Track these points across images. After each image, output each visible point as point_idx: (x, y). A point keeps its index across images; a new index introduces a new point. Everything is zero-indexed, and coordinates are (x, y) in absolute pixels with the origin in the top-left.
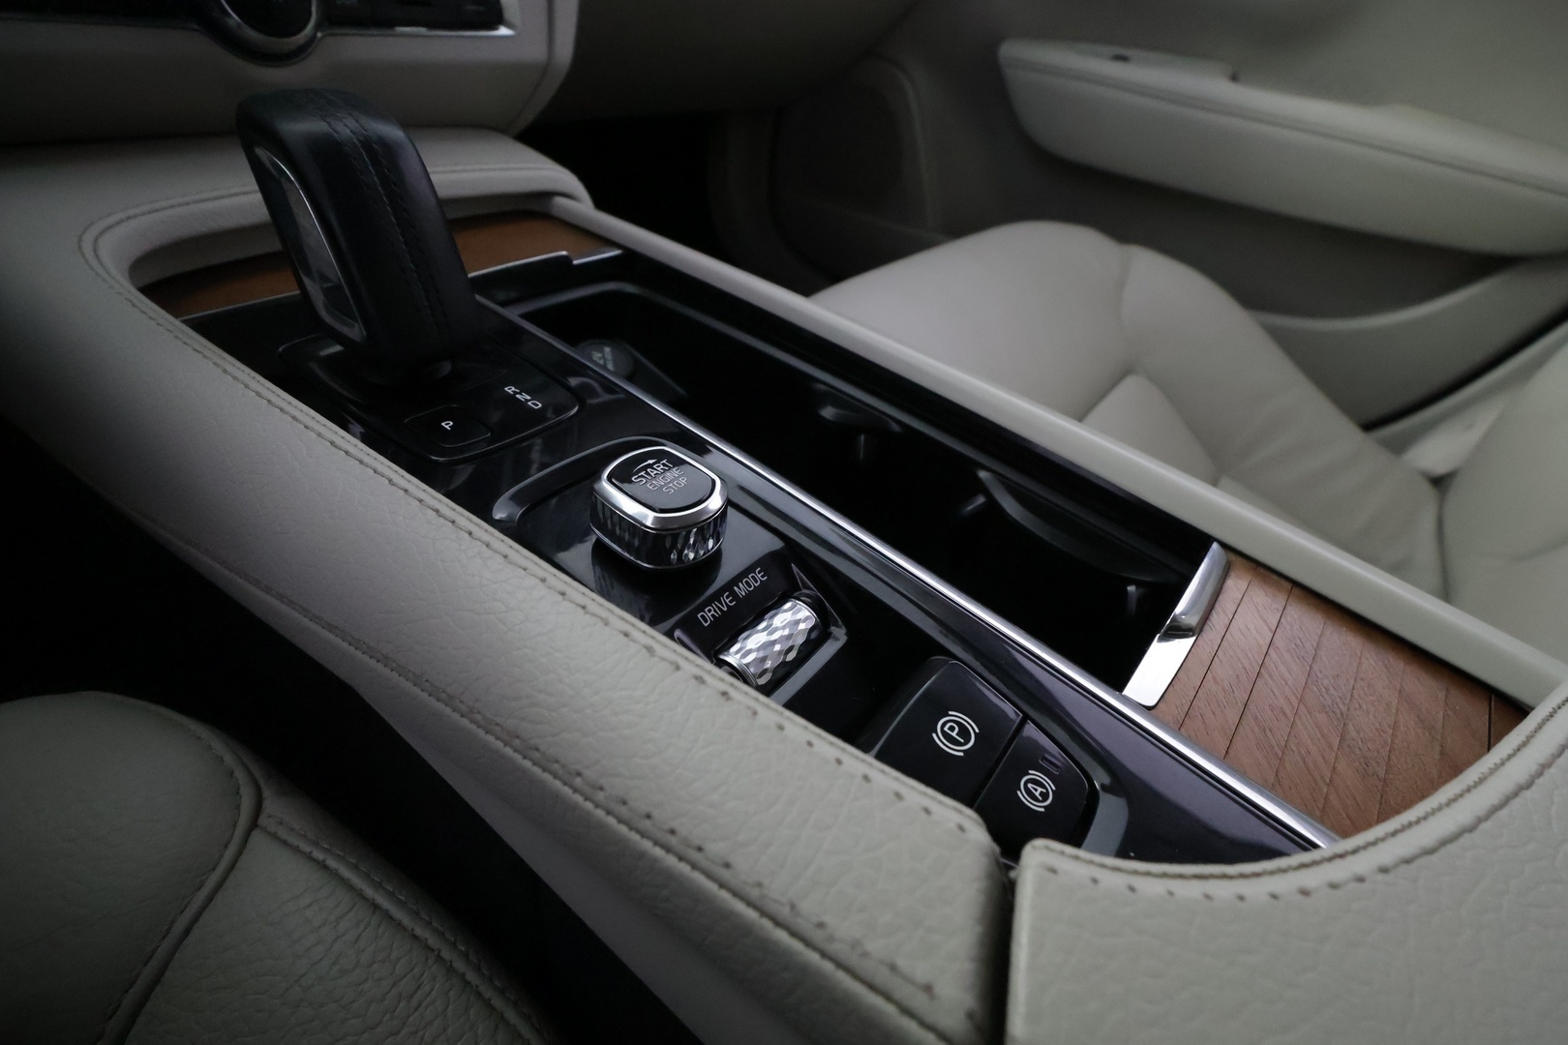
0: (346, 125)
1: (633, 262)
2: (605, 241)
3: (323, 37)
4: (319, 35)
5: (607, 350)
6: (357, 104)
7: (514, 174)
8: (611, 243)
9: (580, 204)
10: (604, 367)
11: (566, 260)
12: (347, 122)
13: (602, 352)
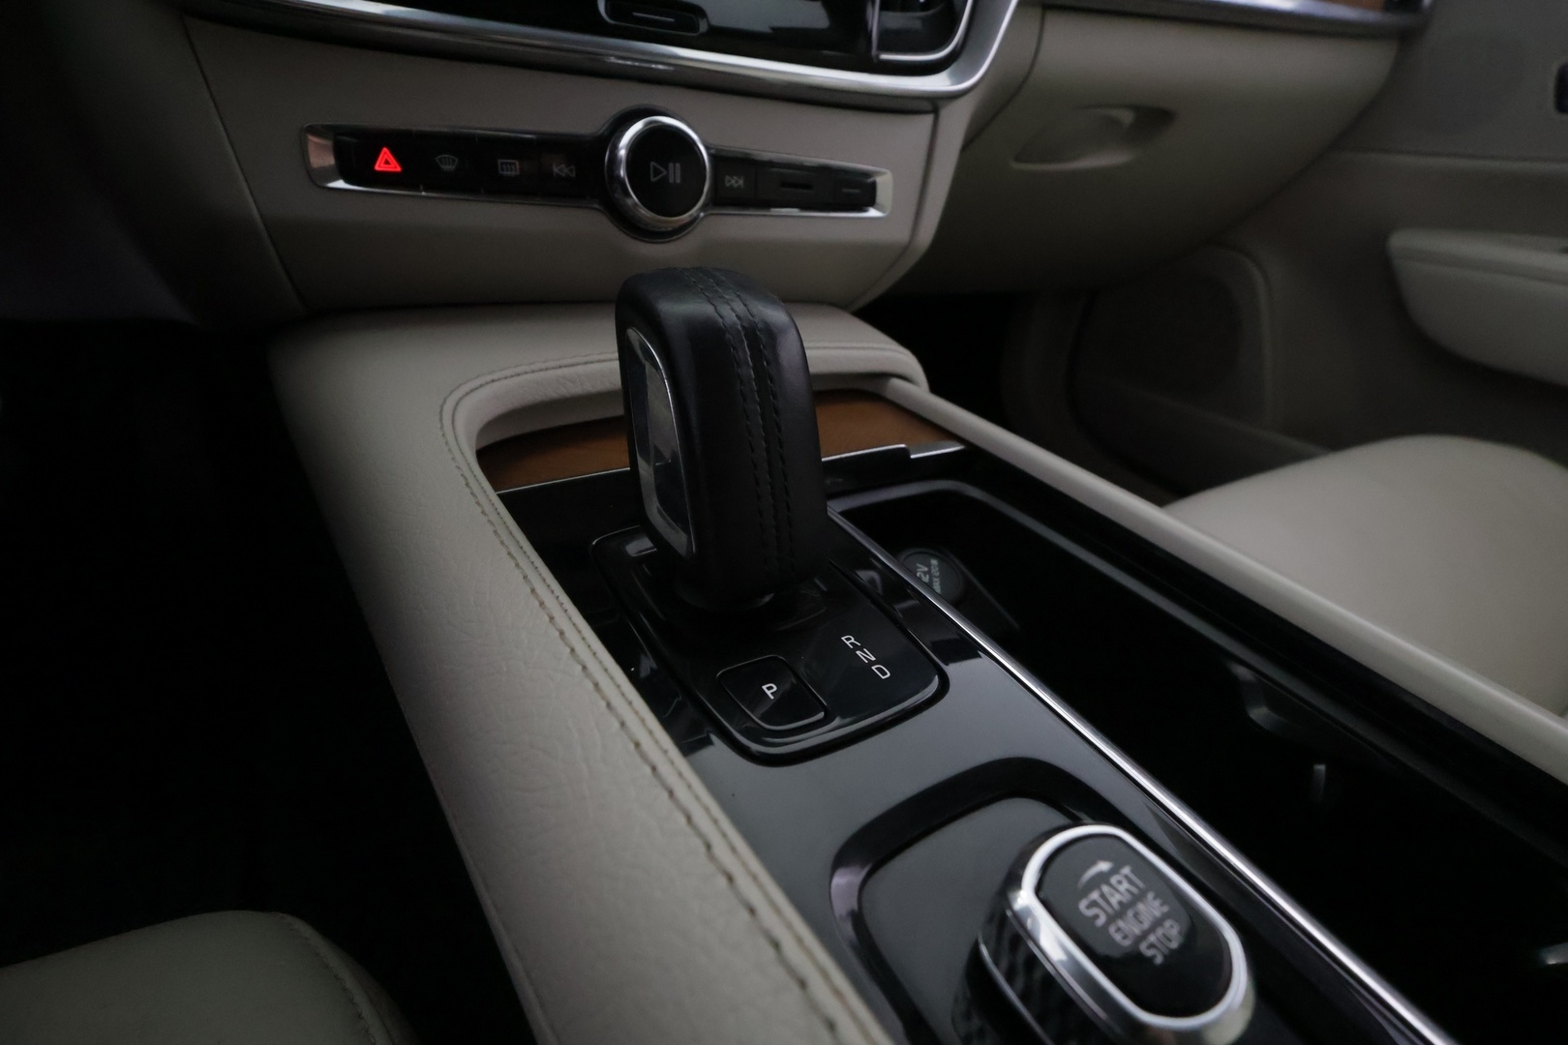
0: (733, 310)
1: (975, 461)
2: (947, 434)
3: (705, 216)
4: (702, 214)
5: (934, 562)
6: (747, 286)
7: (855, 353)
8: (952, 436)
9: (914, 385)
10: (929, 586)
11: (905, 452)
12: (734, 305)
13: (929, 566)
